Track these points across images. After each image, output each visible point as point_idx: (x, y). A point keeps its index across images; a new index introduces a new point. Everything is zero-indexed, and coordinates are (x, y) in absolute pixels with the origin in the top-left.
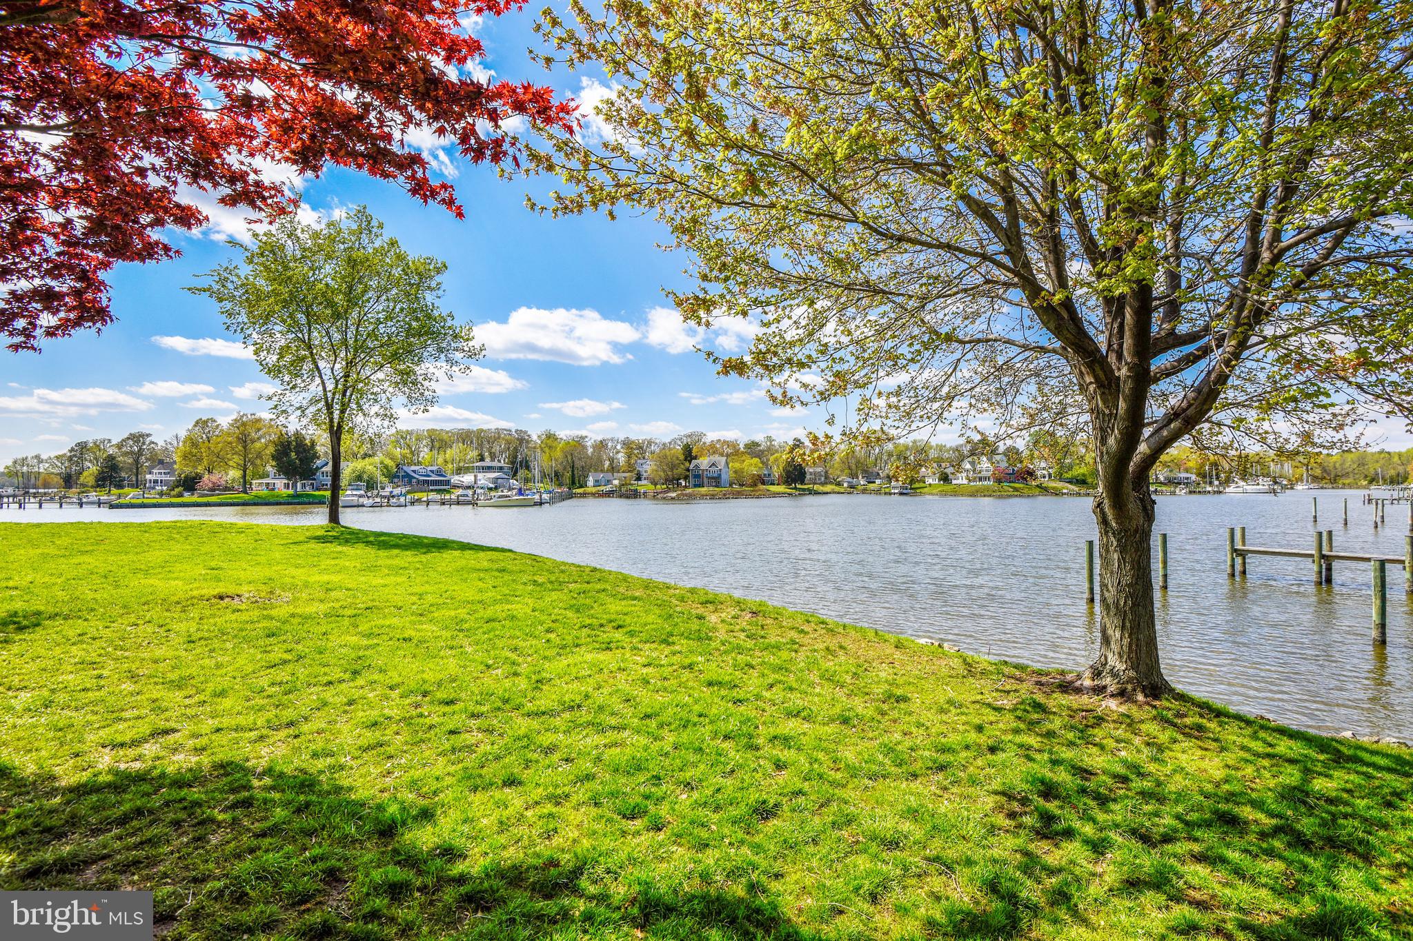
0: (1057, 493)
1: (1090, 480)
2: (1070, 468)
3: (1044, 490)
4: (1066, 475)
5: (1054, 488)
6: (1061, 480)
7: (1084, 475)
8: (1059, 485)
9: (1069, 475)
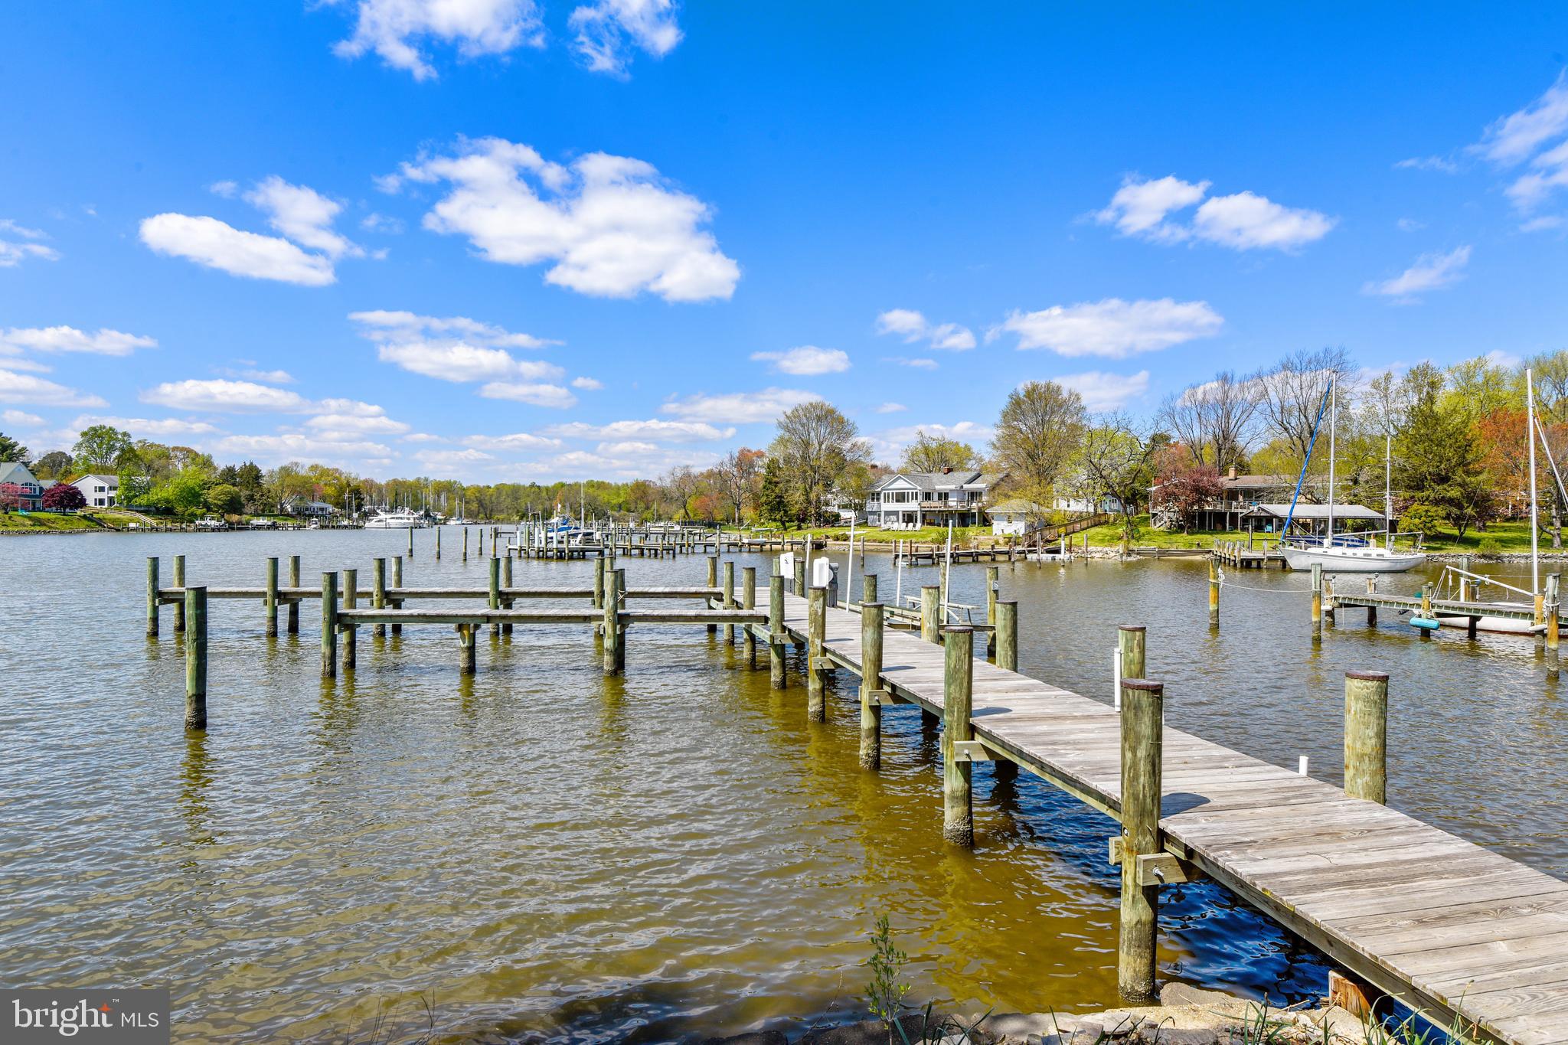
0: (120, 528)
1: (179, 509)
2: (146, 489)
3: (96, 523)
4: (138, 501)
5: (114, 521)
6: (129, 508)
7: (167, 501)
8: (124, 515)
9: (143, 500)
